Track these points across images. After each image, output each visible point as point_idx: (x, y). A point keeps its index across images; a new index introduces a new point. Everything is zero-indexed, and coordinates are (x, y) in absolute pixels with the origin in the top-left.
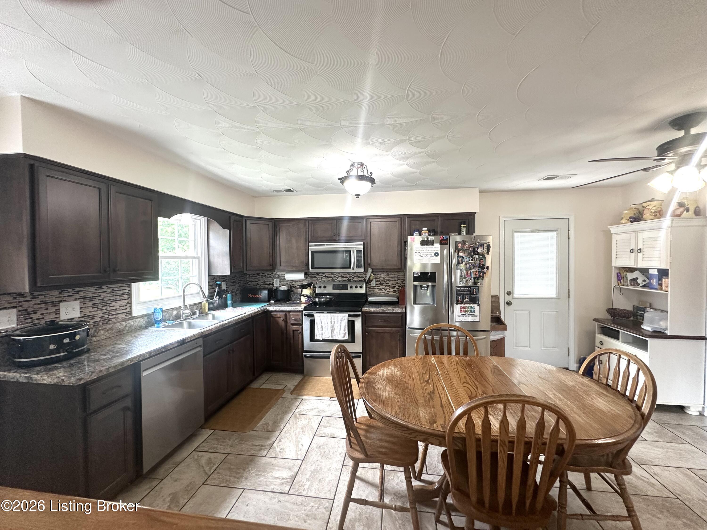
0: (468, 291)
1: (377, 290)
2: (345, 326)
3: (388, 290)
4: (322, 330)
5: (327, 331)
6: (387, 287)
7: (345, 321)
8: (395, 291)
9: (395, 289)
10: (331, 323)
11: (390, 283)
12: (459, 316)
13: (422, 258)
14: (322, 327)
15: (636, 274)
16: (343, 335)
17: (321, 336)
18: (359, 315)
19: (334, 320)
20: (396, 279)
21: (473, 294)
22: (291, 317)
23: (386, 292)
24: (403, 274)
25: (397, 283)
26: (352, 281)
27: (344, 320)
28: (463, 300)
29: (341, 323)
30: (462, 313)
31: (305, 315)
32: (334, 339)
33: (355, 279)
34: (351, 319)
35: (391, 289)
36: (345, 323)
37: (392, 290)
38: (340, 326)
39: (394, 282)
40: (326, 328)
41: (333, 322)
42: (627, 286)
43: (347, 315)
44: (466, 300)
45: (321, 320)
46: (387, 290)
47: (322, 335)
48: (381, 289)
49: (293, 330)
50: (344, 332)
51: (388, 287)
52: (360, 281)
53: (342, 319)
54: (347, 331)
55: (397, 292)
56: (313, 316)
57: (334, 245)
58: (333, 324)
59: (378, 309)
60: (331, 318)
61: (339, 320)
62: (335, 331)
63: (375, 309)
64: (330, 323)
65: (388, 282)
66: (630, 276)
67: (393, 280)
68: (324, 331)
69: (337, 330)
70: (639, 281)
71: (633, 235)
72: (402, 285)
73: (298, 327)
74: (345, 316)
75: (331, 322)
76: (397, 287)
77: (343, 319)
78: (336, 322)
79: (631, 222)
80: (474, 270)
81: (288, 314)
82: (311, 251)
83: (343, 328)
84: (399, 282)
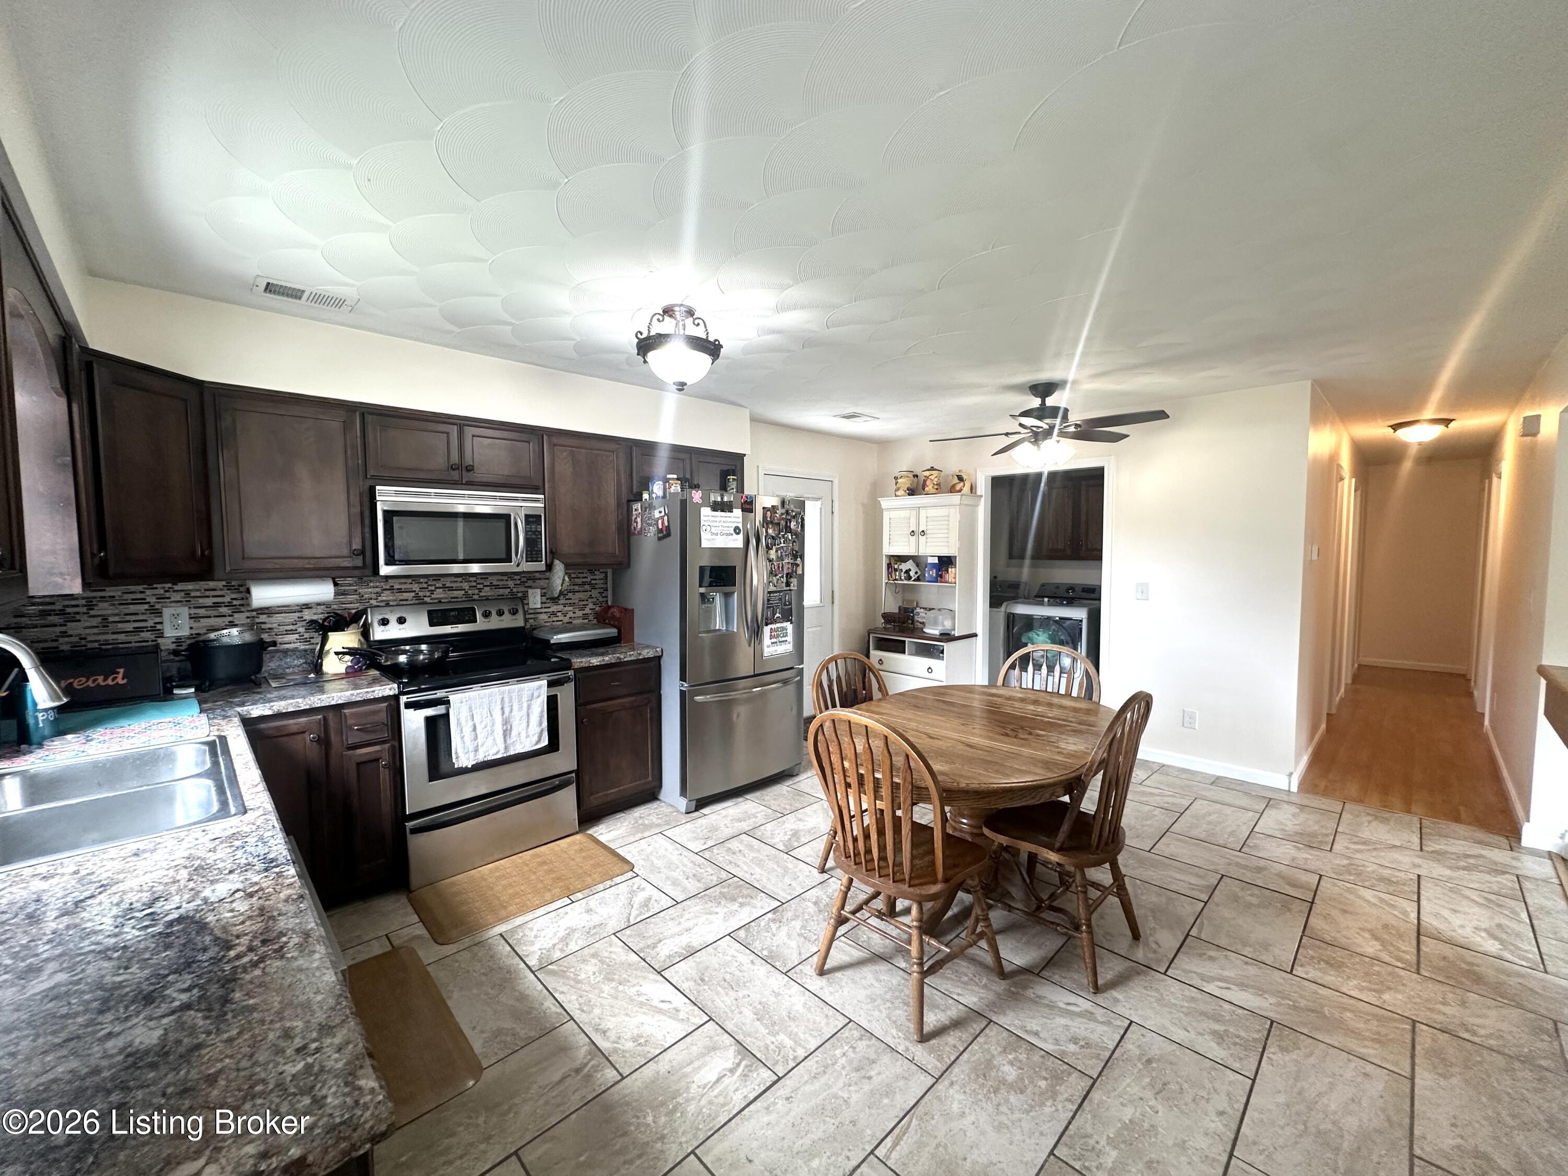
0: (780, 599)
1: (544, 617)
2: (542, 712)
3: (571, 614)
4: (476, 738)
5: (490, 738)
6: (567, 608)
7: (540, 700)
8: (585, 616)
9: (587, 611)
10: (503, 713)
11: (575, 598)
12: (768, 647)
13: (714, 537)
14: (475, 729)
15: (909, 565)
16: (535, 738)
17: (472, 755)
18: (567, 680)
19: (511, 701)
20: (587, 587)
21: (785, 605)
22: (350, 722)
23: (566, 619)
24: (602, 576)
25: (591, 597)
26: (476, 597)
27: (539, 696)
28: (774, 614)
29: (529, 707)
30: (774, 640)
31: (408, 706)
32: (512, 752)
33: (487, 592)
34: (555, 691)
35: (577, 611)
36: (539, 706)
37: (579, 613)
38: (528, 715)
39: (582, 595)
40: (489, 728)
41: (507, 710)
42: (901, 580)
43: (545, 682)
44: (778, 615)
45: (470, 709)
46: (568, 616)
47: (476, 750)
48: (554, 614)
49: (358, 763)
50: (538, 730)
51: (571, 608)
52: (500, 598)
53: (533, 695)
54: (545, 724)
55: (591, 617)
56: (445, 702)
57: (428, 495)
58: (507, 714)
59: (607, 658)
60: (503, 699)
61: (525, 699)
62: (514, 733)
63: (600, 659)
64: (500, 712)
65: (570, 595)
66: (904, 567)
67: (582, 589)
68: (480, 740)
69: (518, 726)
70: (912, 573)
71: (914, 513)
72: (601, 599)
73: (377, 748)
74: (540, 687)
75: (502, 708)
76: (591, 606)
77: (536, 694)
78: (515, 707)
79: (909, 495)
80: (786, 561)
81: (331, 716)
82: (385, 513)
83: (534, 719)
84: (595, 593)
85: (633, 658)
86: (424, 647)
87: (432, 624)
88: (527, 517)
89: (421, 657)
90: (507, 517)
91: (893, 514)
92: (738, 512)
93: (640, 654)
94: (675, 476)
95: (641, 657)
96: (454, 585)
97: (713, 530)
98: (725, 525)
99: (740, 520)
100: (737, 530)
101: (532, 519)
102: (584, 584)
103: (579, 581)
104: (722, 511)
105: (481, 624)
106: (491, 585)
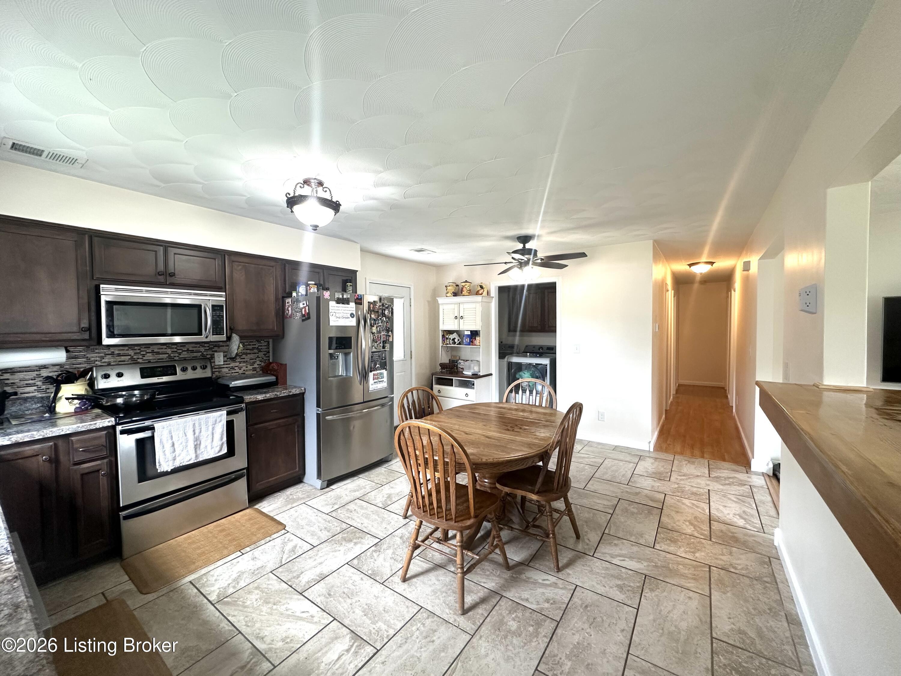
0: (379, 356)
1: (226, 370)
2: (223, 431)
3: (244, 368)
4: (174, 451)
5: (185, 451)
6: (241, 365)
7: (221, 424)
8: (254, 369)
9: (256, 366)
10: (194, 434)
11: (247, 358)
12: (372, 385)
13: (338, 319)
14: (173, 445)
15: (455, 335)
16: (218, 449)
17: (171, 463)
18: (241, 410)
19: (200, 425)
20: (256, 351)
21: (382, 359)
22: (76, 446)
23: (241, 371)
24: (266, 344)
25: (258, 357)
26: (177, 358)
27: (220, 421)
28: (375, 365)
29: (214, 428)
30: (376, 381)
31: (123, 432)
32: (201, 459)
33: (184, 355)
34: (231, 418)
35: (248, 366)
36: (221, 428)
37: (251, 367)
38: (213, 434)
39: (252, 356)
40: (184, 444)
41: (197, 432)
42: (450, 344)
43: (225, 412)
44: (378, 366)
45: (170, 432)
46: (242, 369)
47: (174, 459)
48: (233, 368)
49: (82, 475)
50: (220, 443)
51: (245, 364)
52: (195, 359)
53: (216, 421)
54: (225, 439)
55: (258, 370)
56: (151, 428)
57: (141, 291)
58: (197, 434)
59: (268, 395)
60: (194, 424)
61: (210, 424)
62: (202, 446)
63: (264, 395)
64: (192, 433)
65: (244, 356)
66: (452, 337)
67: (252, 352)
68: (177, 453)
69: (205, 442)
70: (456, 340)
71: (456, 306)
72: (265, 358)
73: (98, 462)
74: (221, 415)
75: (194, 431)
76: (258, 362)
77: (218, 420)
78: (204, 429)
79: (454, 296)
80: (383, 333)
81: (60, 443)
82: (108, 303)
83: (217, 436)
84: (261, 354)
85: (285, 394)
86: (136, 392)
87: (143, 377)
88: (213, 306)
89: (134, 399)
90: (198, 307)
91: (445, 307)
92: (352, 305)
93: (290, 392)
94: (313, 283)
95: (291, 394)
96: (160, 351)
97: (337, 315)
98: (344, 312)
99: (354, 309)
100: (352, 315)
101: (216, 308)
102: (253, 349)
103: (250, 347)
104: (343, 304)
105: (180, 376)
106: (188, 350)
